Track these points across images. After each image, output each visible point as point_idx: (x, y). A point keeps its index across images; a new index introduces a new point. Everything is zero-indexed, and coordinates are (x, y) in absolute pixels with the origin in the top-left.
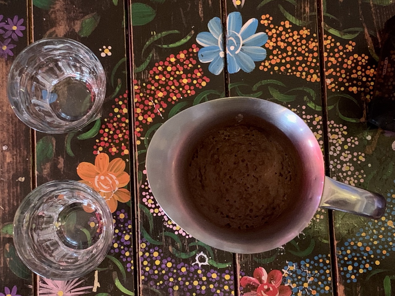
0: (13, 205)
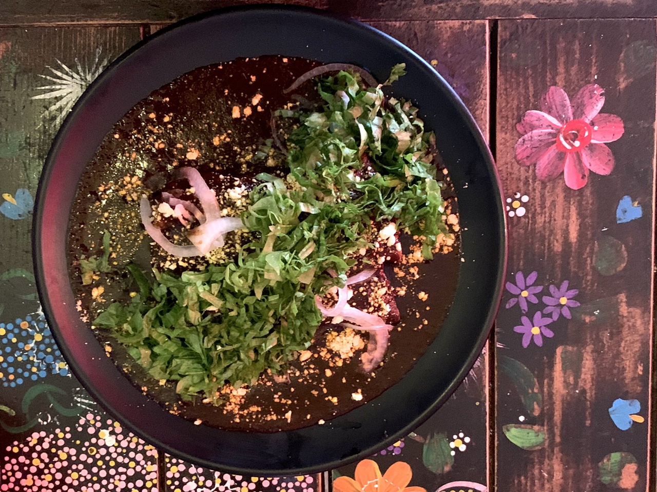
0: (526, 478)
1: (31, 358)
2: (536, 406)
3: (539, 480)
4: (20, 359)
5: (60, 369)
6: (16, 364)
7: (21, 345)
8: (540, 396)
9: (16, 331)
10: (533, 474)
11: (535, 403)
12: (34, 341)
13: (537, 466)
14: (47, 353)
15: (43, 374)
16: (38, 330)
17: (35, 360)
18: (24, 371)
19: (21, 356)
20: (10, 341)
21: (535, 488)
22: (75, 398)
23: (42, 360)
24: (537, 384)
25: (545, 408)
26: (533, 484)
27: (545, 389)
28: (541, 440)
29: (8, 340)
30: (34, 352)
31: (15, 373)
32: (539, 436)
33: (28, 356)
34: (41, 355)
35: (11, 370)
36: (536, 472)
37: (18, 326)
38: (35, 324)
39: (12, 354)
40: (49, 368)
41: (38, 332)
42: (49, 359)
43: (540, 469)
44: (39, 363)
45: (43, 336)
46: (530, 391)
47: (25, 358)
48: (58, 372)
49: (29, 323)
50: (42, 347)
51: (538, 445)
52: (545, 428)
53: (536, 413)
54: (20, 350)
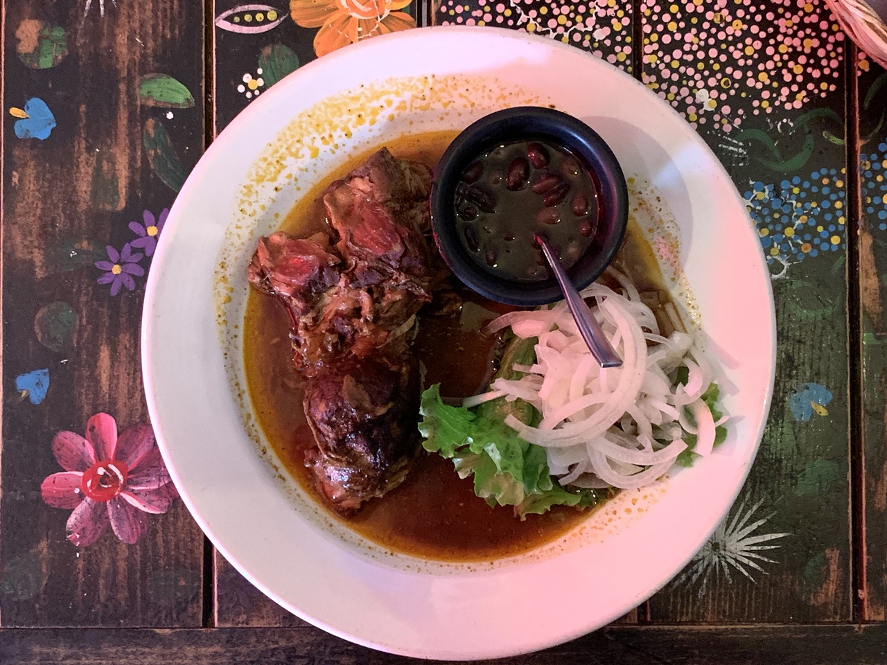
1: (799, 205)
2: (151, 131)
3: (146, 33)
4: (814, 205)
5: (764, 191)
6: (819, 198)
7: (812, 223)
8: (146, 145)
9: (817, 241)
10: (155, 41)
11: (153, 136)
12: (794, 228)
13: (149, 51)
14: (779, 211)
15: (785, 185)
16: (790, 242)
17: (794, 203)
18: (810, 188)
19: (813, 209)
20: (825, 228)
21: (152, 22)
22: (745, 153)
23: (785, 203)
24: (150, 161)
25: (139, 128)
26: (154, 27)
27: (139, 153)
28: (143, 86)
29: (828, 230)
30: (795, 214)
31: (821, 186)
32: (147, 91)
33: (803, 208)
34: (786, 210)
35: (825, 191)
36: (150, 44)
37: (814, 246)
38: (793, 249)
39: (823, 211)
40: (777, 192)
41: (790, 238)
42: (776, 205)
43: (145, 48)
44: (789, 199)
45: (784, 234)
46: (159, 151)
47: (807, 205)
48: (766, 187)
49: (800, 251)
50: (785, 220)
51: (149, 79)
52: (139, 103)
53: (150, 122)
54: (813, 216)
